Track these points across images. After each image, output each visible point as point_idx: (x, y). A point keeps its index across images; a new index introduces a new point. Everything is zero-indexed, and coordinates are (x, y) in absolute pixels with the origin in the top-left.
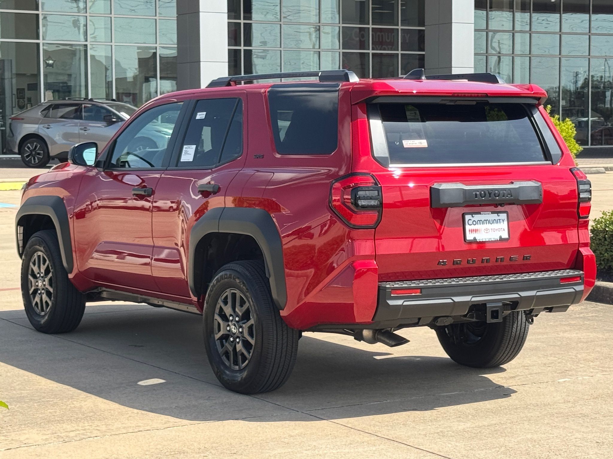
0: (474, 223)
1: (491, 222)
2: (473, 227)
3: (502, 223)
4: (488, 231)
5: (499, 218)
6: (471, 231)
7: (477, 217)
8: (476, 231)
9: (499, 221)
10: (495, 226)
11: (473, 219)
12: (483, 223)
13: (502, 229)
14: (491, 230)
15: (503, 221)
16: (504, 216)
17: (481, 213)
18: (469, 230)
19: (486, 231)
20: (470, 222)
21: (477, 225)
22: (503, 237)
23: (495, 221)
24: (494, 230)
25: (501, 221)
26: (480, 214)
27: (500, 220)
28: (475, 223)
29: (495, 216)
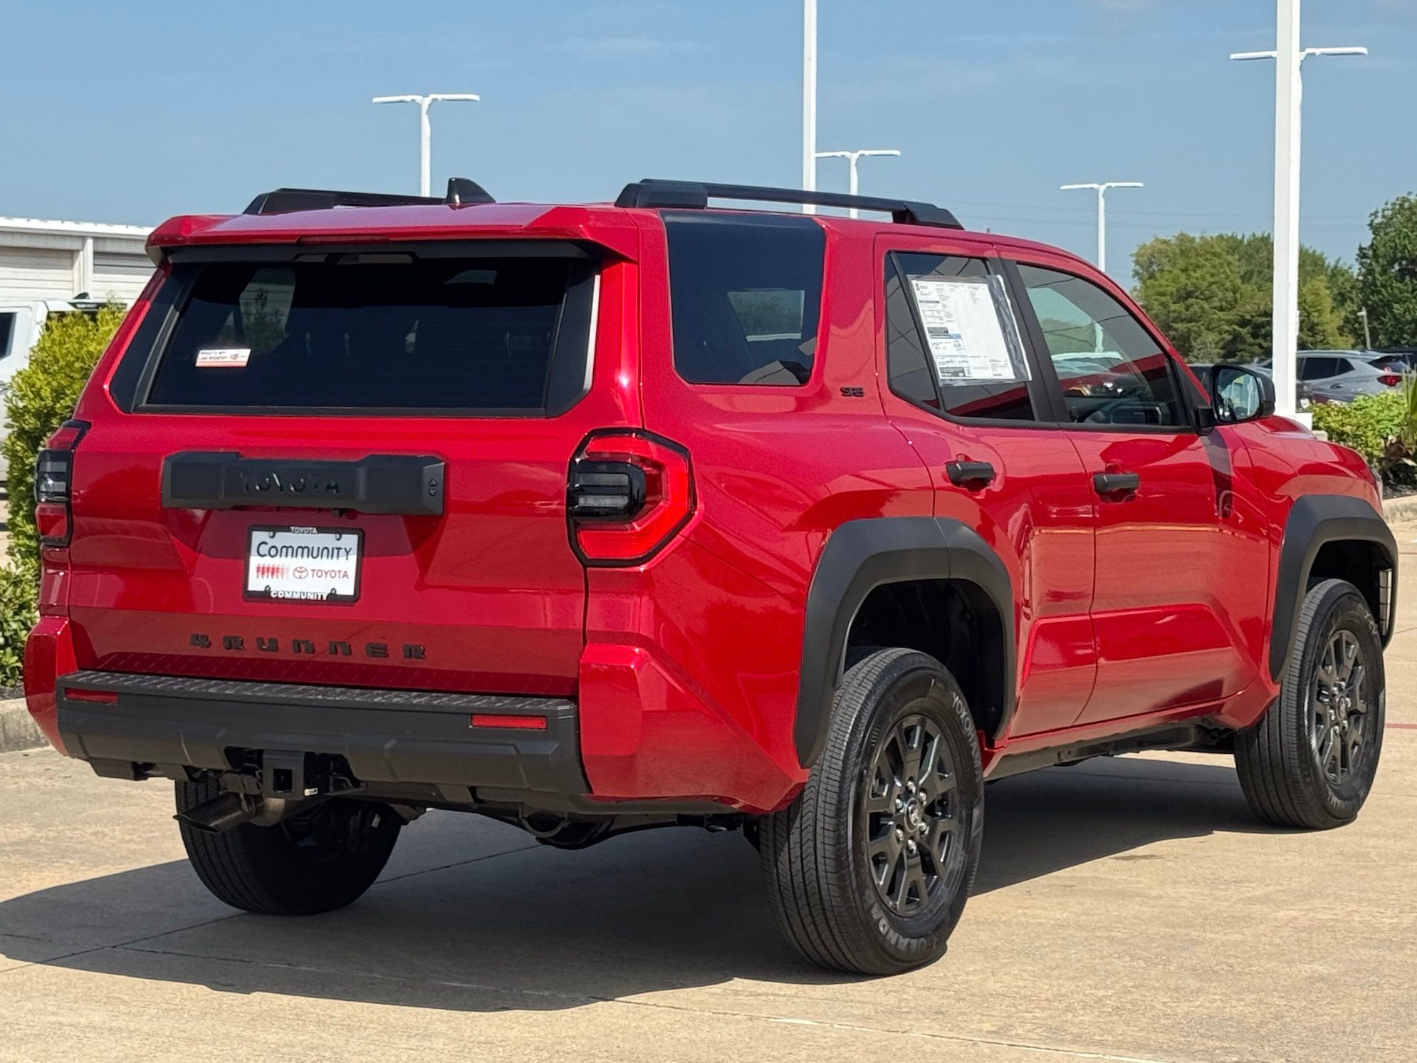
0: (273, 552)
1: (315, 555)
2: (267, 561)
3: (343, 559)
4: (304, 574)
5: (338, 544)
6: (262, 570)
7: (282, 538)
8: (273, 571)
9: (336, 551)
10: (325, 563)
11: (271, 542)
12: (294, 554)
13: (342, 574)
14: (311, 573)
15: (347, 553)
16: (351, 541)
17: (292, 528)
18: (258, 569)
19: (297, 574)
20: (264, 549)
21: (278, 557)
22: (339, 593)
23: (325, 551)
24: (319, 573)
25: (342, 552)
26: (290, 531)
27: (339, 549)
28: (276, 551)
29: (329, 540)
